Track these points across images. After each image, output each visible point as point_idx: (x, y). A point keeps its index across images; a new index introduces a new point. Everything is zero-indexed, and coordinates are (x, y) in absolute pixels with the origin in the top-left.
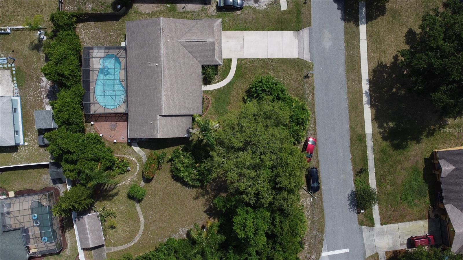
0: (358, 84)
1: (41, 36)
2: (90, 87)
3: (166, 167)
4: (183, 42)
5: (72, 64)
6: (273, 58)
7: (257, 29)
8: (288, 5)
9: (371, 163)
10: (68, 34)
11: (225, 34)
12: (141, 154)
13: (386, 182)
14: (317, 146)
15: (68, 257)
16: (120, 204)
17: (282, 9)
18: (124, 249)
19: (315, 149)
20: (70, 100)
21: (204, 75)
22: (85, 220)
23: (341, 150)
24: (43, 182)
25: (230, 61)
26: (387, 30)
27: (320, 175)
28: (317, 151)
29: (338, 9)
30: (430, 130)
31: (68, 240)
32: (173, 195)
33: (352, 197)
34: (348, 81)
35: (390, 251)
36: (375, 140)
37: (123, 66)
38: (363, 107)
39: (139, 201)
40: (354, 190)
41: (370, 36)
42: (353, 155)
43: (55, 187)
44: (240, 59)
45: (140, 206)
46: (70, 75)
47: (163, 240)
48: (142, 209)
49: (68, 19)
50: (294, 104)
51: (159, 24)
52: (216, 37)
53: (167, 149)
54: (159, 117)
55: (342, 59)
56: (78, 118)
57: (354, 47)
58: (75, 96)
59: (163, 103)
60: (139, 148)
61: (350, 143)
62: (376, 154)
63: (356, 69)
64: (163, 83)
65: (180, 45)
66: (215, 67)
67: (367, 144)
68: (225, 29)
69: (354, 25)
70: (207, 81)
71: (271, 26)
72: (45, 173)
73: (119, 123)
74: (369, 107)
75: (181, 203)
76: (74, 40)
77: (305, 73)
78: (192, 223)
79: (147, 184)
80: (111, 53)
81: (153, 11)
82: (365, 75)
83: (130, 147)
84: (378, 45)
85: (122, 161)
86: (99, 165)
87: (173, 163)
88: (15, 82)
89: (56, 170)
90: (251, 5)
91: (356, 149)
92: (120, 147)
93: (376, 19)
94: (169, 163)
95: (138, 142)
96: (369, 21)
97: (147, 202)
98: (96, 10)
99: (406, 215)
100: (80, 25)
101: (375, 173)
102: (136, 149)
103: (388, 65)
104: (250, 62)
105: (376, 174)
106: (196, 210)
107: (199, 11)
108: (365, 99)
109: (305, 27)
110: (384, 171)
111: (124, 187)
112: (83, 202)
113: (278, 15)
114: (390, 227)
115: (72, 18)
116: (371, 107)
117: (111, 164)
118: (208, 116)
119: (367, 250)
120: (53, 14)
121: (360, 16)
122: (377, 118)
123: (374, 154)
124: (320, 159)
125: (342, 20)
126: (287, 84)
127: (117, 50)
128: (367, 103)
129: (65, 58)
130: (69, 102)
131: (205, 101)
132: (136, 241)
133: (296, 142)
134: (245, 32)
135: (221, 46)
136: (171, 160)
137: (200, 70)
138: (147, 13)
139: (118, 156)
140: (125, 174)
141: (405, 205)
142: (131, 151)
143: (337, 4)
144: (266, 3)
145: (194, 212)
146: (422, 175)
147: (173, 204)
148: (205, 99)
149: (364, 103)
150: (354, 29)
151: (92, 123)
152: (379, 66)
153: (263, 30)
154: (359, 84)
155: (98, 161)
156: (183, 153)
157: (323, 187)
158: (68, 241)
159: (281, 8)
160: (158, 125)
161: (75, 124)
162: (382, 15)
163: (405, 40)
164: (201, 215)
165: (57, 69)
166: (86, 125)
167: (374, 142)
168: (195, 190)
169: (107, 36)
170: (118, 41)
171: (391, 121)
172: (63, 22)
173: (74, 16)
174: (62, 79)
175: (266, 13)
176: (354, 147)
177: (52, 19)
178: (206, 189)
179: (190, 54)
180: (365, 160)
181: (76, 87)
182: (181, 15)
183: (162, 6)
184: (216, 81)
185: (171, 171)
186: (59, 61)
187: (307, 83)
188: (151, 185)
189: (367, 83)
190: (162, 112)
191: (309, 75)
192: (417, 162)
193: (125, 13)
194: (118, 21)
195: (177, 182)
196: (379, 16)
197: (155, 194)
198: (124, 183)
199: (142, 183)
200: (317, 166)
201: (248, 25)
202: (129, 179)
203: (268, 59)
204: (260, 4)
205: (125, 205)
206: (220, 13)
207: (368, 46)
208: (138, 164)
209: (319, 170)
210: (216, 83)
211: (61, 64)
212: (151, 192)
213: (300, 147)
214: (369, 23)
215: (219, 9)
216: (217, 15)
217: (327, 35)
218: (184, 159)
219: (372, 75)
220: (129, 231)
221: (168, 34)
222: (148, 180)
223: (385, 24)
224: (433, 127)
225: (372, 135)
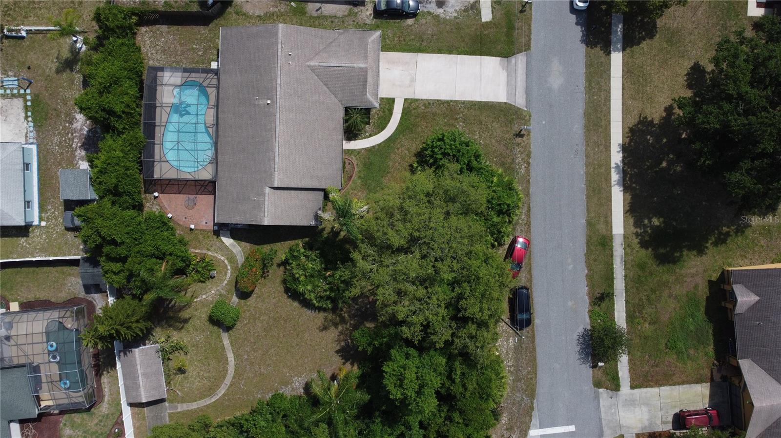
0: (604, 150)
1: (78, 45)
2: (156, 135)
3: (276, 274)
4: (315, 66)
5: (127, 94)
6: (464, 101)
7: (439, 51)
8: (493, 13)
9: (619, 285)
10: (123, 44)
11: (385, 56)
12: (234, 251)
13: (643, 317)
14: (530, 251)
15: (103, 417)
16: (195, 332)
17: (484, 20)
18: (198, 408)
19: (527, 256)
20: (121, 155)
21: (347, 124)
22: (135, 357)
23: (569, 261)
24: (69, 289)
25: (391, 102)
26: (656, 63)
27: (533, 301)
28: (530, 259)
29: (577, 24)
30: (720, 233)
31: (105, 388)
32: (285, 321)
33: (585, 339)
34: (588, 145)
35: (643, 433)
36: (628, 246)
37: (213, 101)
38: (610, 190)
39: (228, 329)
40: (589, 327)
41: (628, 71)
42: (590, 270)
43: (88, 298)
44: (408, 99)
45: (230, 337)
46: (123, 112)
47: (264, 395)
48: (231, 343)
49: (125, 18)
50: (495, 179)
51: (276, 34)
52: (370, 60)
53: (278, 244)
54: (267, 190)
55: (580, 108)
56: (132, 185)
57: (600, 89)
58: (129, 148)
59: (276, 166)
60: (232, 241)
61: (586, 248)
62: (629, 269)
63: (601, 126)
64: (277, 132)
65: (309, 71)
66: (367, 111)
67: (614, 253)
68: (386, 48)
69: (603, 52)
70: (351, 133)
71: (464, 48)
72: (73, 275)
73: (200, 196)
74: (621, 191)
75: (298, 335)
76: (132, 54)
77: (516, 128)
78: (314, 370)
79: (243, 301)
80: (193, 79)
81: (267, 12)
82: (617, 136)
83: (217, 238)
84: (640, 88)
85: (203, 260)
86: (164, 264)
87: (288, 267)
88: (30, 119)
89: (90, 271)
90: (432, 11)
91: (595, 260)
92: (201, 237)
93: (640, 44)
94: (282, 268)
95: (230, 231)
96: (627, 47)
97: (241, 332)
98: (171, 6)
99: (674, 374)
100: (143, 29)
101: (624, 302)
102: (228, 241)
103: (656, 121)
104: (424, 105)
105: (626, 303)
106: (323, 348)
107: (344, 16)
108: (615, 177)
109: (520, 51)
110: (640, 300)
111: (203, 304)
112: (134, 325)
113: (476, 29)
114: (646, 393)
115: (130, 18)
116: (623, 190)
117: (185, 264)
118: (350, 193)
119: (605, 429)
120: (99, 9)
121: (614, 39)
122: (633, 210)
123: (625, 269)
124: (535, 273)
125: (582, 43)
126: (486, 145)
127: (204, 75)
128: (618, 184)
129: (116, 83)
130: (119, 157)
131: (347, 166)
132: (220, 395)
133: (496, 243)
134: (420, 55)
135: (378, 76)
136: (285, 263)
137: (341, 114)
138: (256, 14)
139: (197, 251)
140: (207, 282)
141: (672, 358)
142: (218, 244)
143: (575, 16)
144: (458, 8)
145: (318, 351)
146: (703, 309)
147: (284, 336)
148: (347, 164)
149: (613, 183)
150: (603, 59)
151: (156, 194)
152: (640, 122)
153: (450, 53)
154: (606, 151)
155: (162, 259)
156: (305, 252)
157: (537, 321)
158: (106, 390)
159: (481, 18)
160: (266, 203)
161: (126, 195)
162: (650, 38)
163: (686, 81)
164: (331, 357)
165: (101, 101)
166: (145, 198)
167: (627, 250)
168: (322, 315)
169: (188, 50)
170: (205, 59)
171: (656, 216)
172: (116, 23)
173: (134, 14)
174: (109, 118)
175: (456, 25)
176: (593, 257)
177: (97, 17)
178: (341, 314)
179: (325, 88)
180: (609, 278)
181: (131, 133)
182: (314, 22)
183: (282, 5)
184: (367, 134)
185: (284, 282)
186: (105, 87)
187: (518, 145)
188: (248, 304)
189: (619, 150)
190: (274, 181)
191: (522, 132)
192: (696, 287)
193: (220, 13)
194: (208, 26)
195: (293, 299)
196: (644, 40)
197: (255, 319)
198: (204, 297)
199: (235, 299)
200: (528, 285)
201: (424, 44)
202: (213, 292)
203: (455, 101)
204: (446, 9)
205: (204, 334)
206: (379, 21)
207: (623, 89)
208: (229, 267)
209: (531, 290)
210: (367, 137)
211: (109, 92)
212: (248, 314)
213: (502, 251)
214: (628, 50)
215: (378, 13)
216: (374, 25)
217: (556, 66)
218: (307, 262)
219: (627, 137)
220: (209, 379)
221: (291, 52)
222: (244, 295)
223: (653, 53)
224: (725, 229)
225: (622, 238)
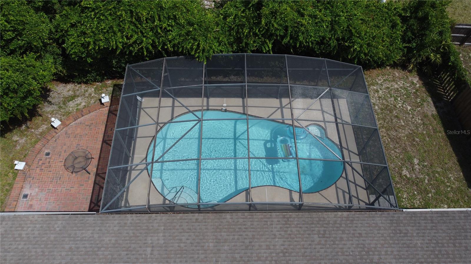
37: (309, 200)
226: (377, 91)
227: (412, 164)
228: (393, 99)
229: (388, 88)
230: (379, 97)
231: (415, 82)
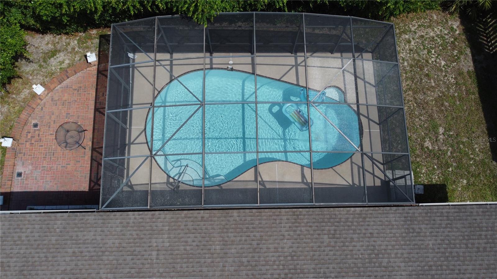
226: (409, 42)
227: (437, 134)
228: (426, 52)
229: (422, 36)
230: (411, 50)
231: (455, 27)
